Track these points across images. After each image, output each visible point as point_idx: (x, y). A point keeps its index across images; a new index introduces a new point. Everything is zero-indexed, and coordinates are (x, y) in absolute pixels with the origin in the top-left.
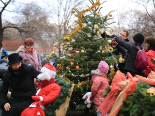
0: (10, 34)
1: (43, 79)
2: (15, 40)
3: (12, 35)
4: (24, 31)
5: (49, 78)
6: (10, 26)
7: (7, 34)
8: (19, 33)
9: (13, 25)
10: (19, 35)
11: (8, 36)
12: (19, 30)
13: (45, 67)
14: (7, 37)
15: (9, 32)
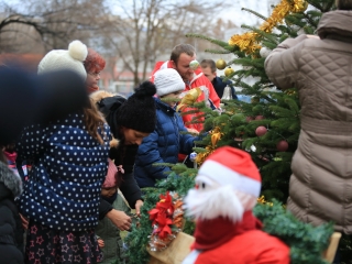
0: (15, 39)
1: (210, 214)
2: (27, 52)
3: (19, 40)
4: (49, 32)
5: (236, 209)
6: (16, 18)
7: (8, 39)
8: (38, 34)
9: (24, 16)
10: (37, 40)
11: (10, 43)
12: (38, 30)
13: (219, 161)
14: (8, 46)
15: (12, 35)
